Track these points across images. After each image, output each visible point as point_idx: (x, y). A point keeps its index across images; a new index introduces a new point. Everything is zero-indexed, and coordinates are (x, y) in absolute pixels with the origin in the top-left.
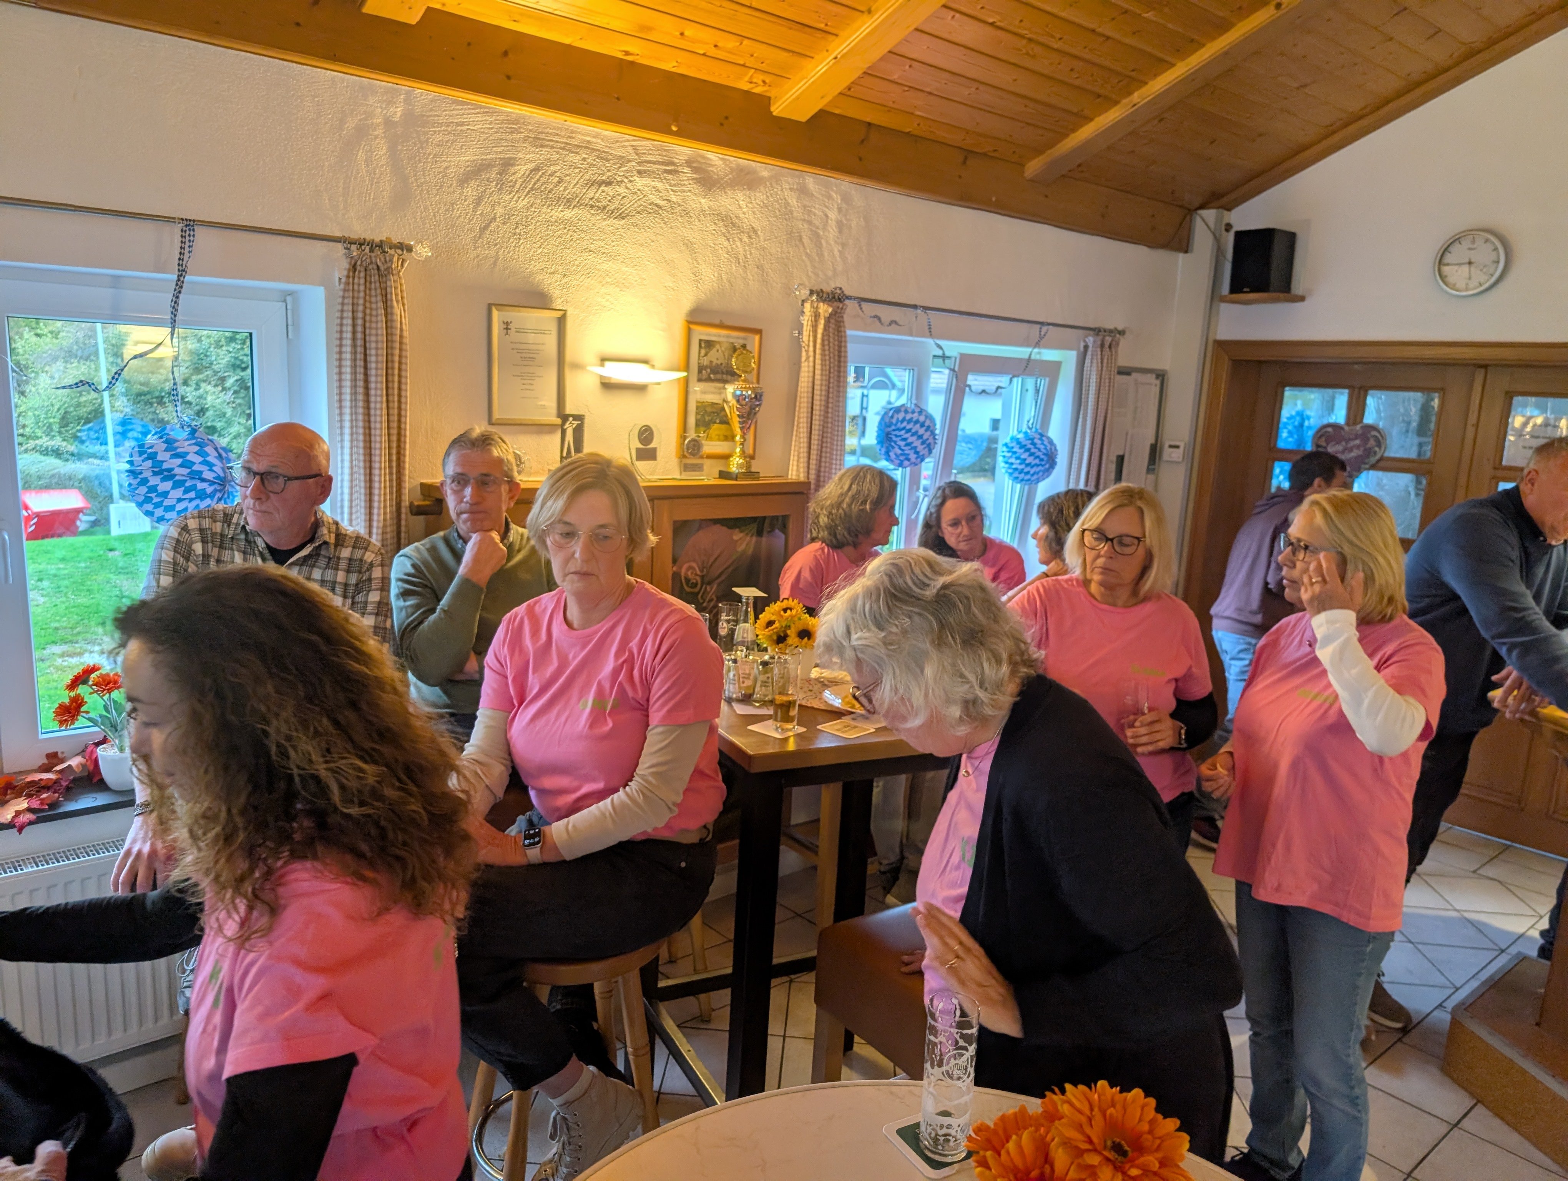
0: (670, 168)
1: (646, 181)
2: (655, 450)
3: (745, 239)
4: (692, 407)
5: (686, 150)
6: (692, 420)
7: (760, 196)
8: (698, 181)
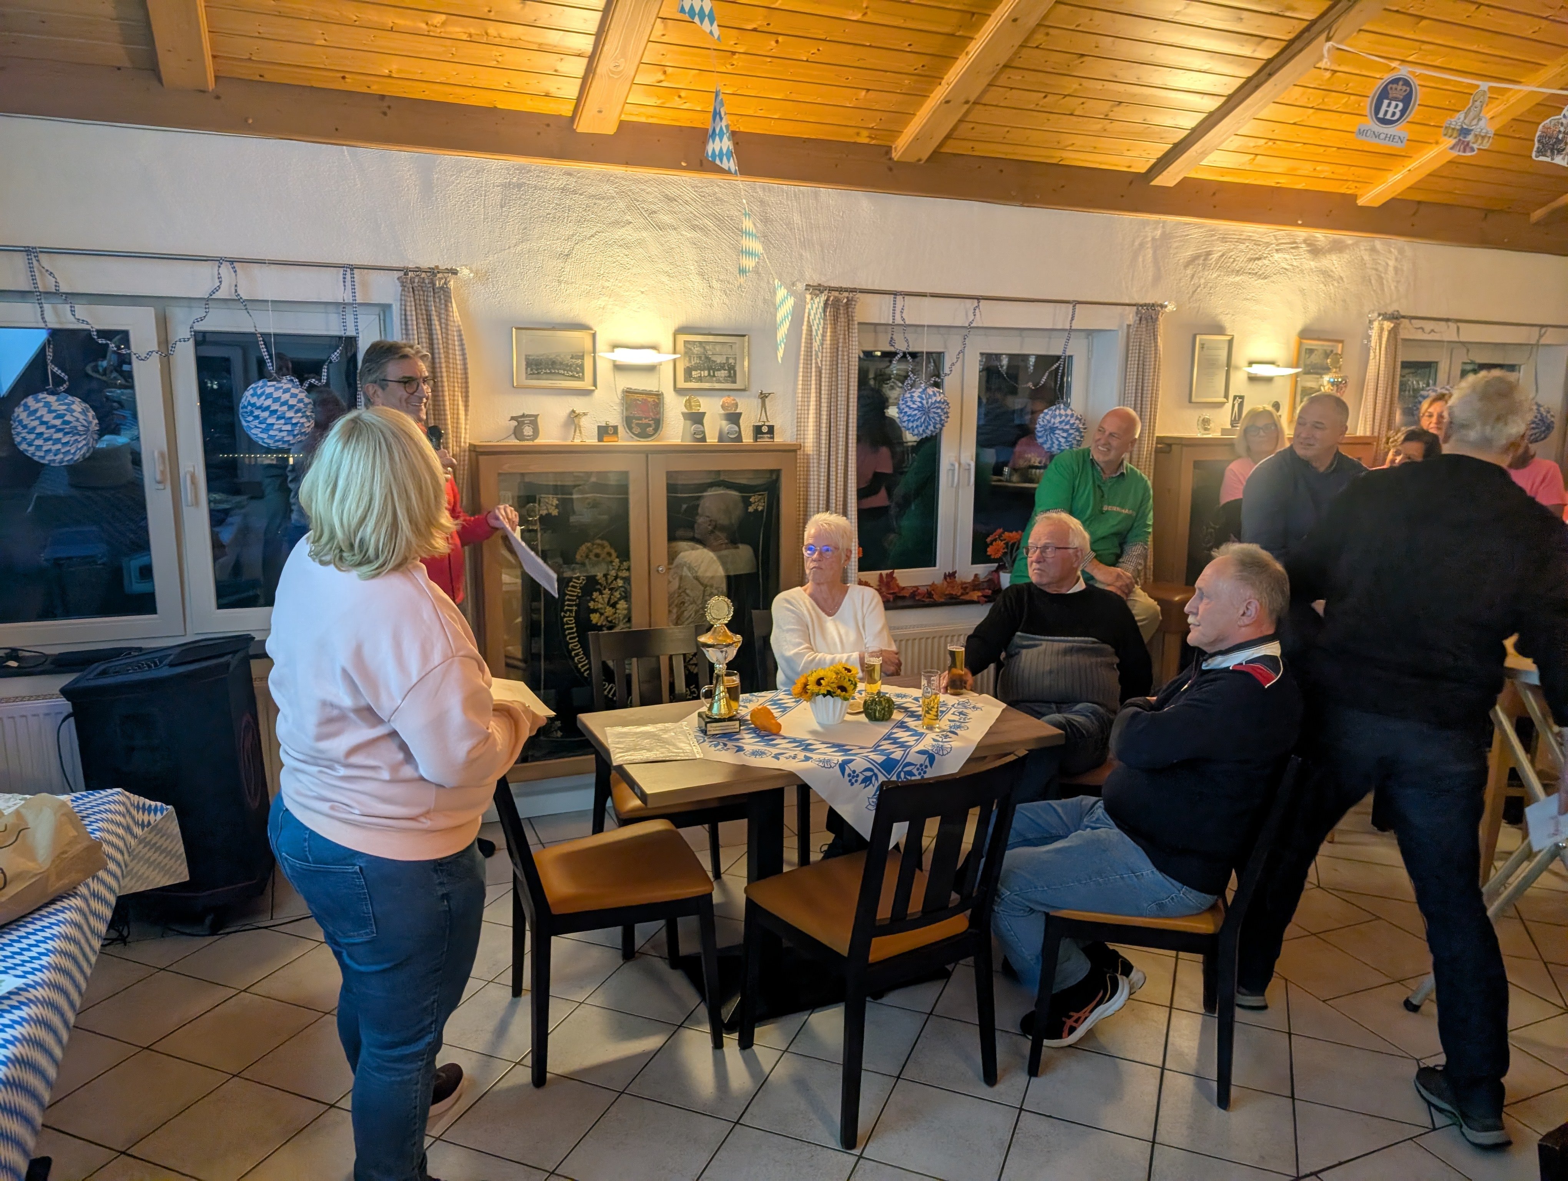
0: (1294, 245)
1: (1280, 255)
3: (1336, 284)
4: (1298, 390)
5: (1304, 234)
7: (1346, 256)
8: (1309, 251)
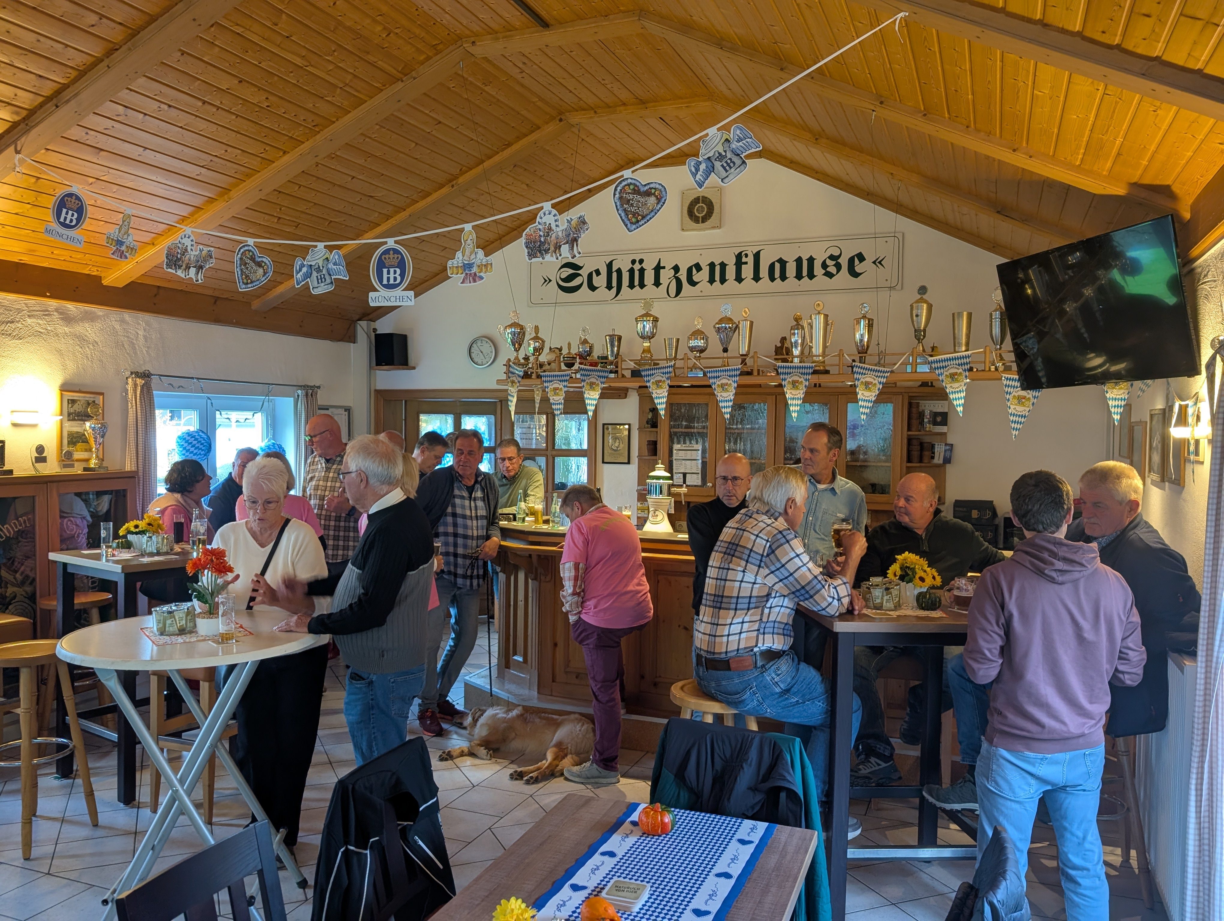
0: (46, 313)
1: (33, 320)
2: (45, 457)
3: (91, 347)
4: (65, 434)
5: (55, 304)
6: (65, 442)
8: (62, 319)
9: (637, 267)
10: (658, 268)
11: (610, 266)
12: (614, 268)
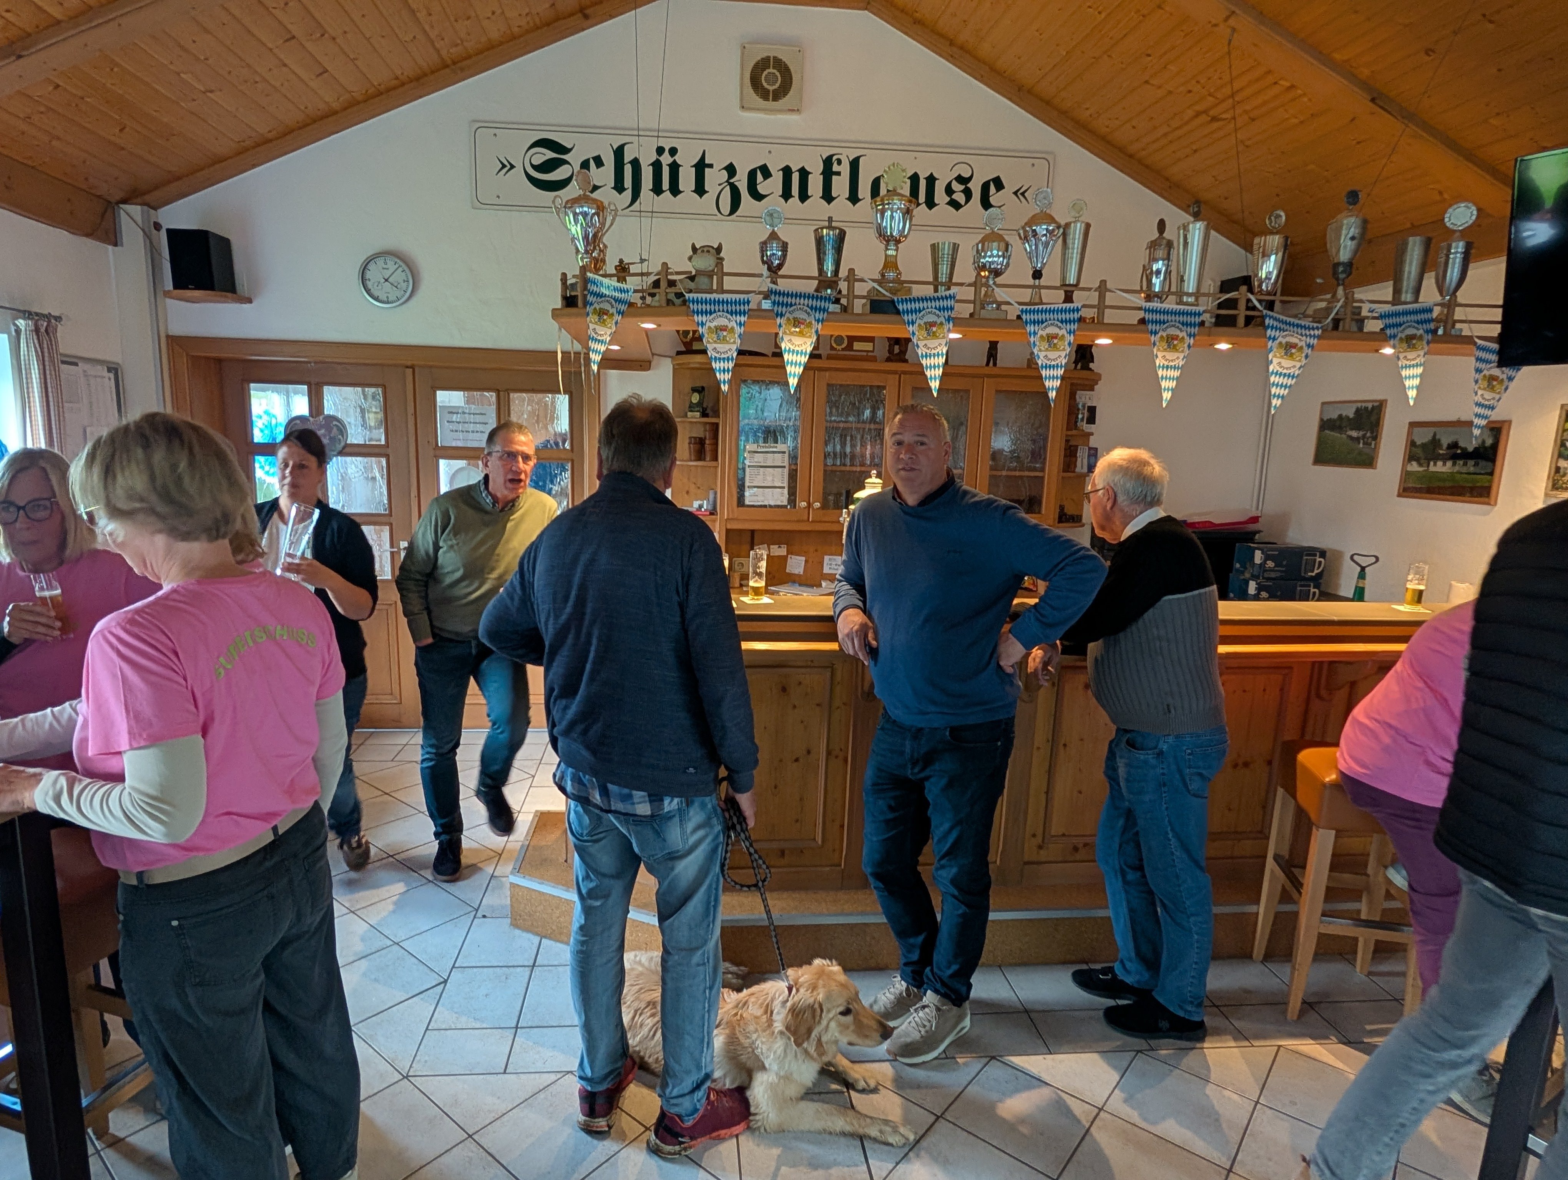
9: (666, 159)
10: (701, 167)
11: (619, 153)
12: (628, 158)
